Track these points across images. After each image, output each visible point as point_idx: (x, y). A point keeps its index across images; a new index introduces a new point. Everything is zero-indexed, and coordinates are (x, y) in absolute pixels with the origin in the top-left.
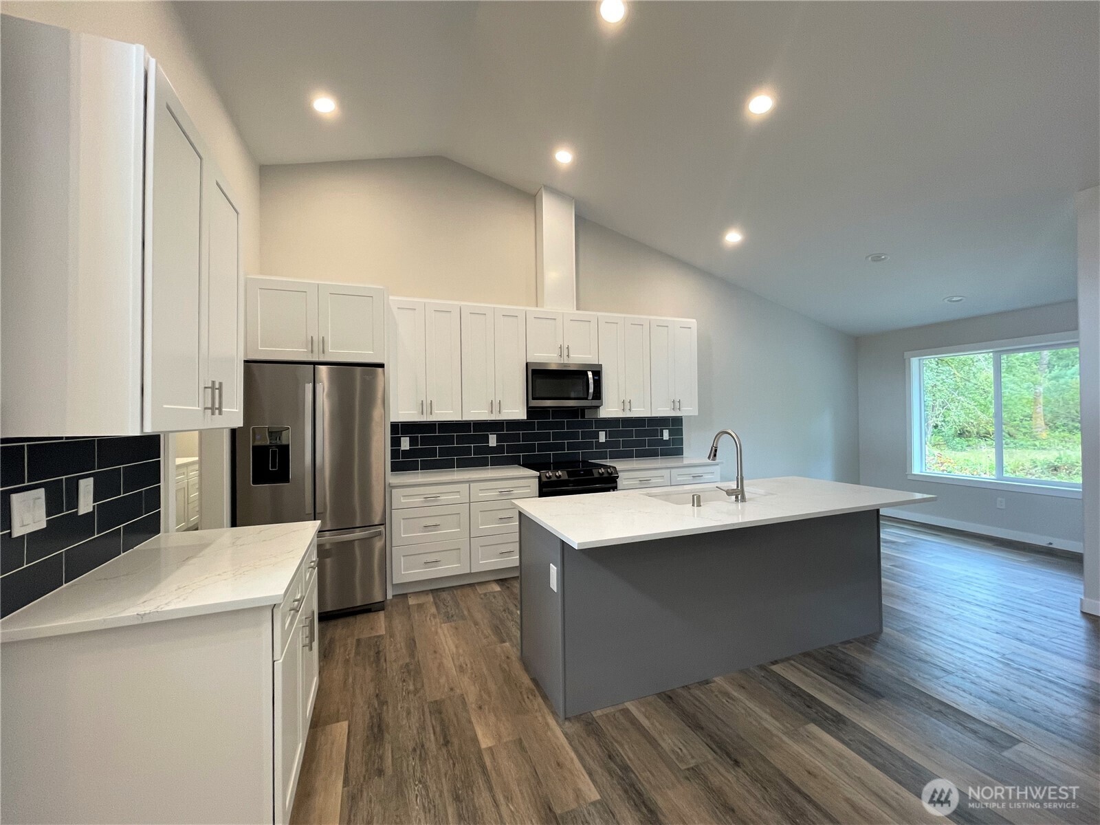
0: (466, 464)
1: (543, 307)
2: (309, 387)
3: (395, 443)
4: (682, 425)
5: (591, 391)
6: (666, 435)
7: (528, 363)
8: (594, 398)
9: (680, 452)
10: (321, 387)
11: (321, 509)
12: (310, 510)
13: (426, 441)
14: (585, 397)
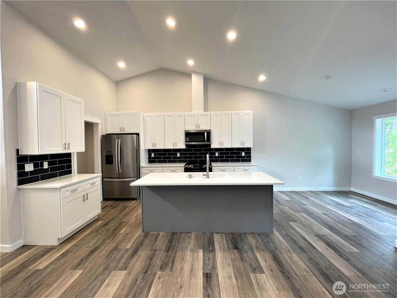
0: (170, 162)
1: (192, 112)
2: (117, 140)
3: (150, 155)
4: (251, 151)
5: (206, 139)
6: (243, 154)
7: (185, 131)
8: (207, 141)
9: (250, 161)
10: (119, 140)
11: (120, 172)
12: (118, 172)
13: (158, 154)
14: (204, 141)
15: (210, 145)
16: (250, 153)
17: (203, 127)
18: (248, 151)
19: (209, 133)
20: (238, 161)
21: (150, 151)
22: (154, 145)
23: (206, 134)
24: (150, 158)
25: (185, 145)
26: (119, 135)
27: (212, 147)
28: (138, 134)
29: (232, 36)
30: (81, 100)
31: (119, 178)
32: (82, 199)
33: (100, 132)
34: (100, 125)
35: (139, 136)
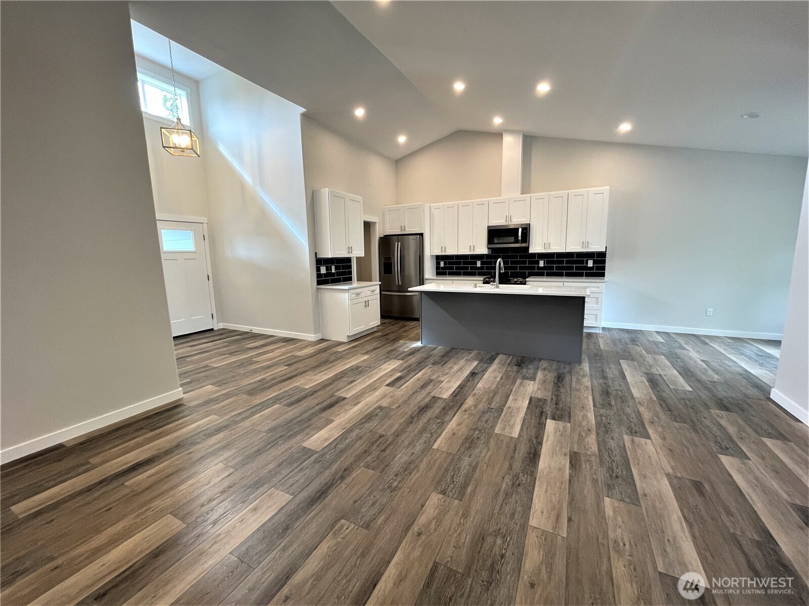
0: (466, 274)
1: (501, 196)
2: (397, 243)
3: (438, 264)
4: (605, 258)
5: (520, 238)
6: (590, 263)
7: (488, 227)
8: (522, 243)
9: (603, 275)
10: (399, 243)
11: (400, 284)
12: (397, 284)
13: (450, 263)
14: (517, 241)
15: (527, 248)
16: (604, 262)
17: (517, 220)
18: (600, 257)
19: (526, 230)
20: (580, 275)
21: (439, 258)
22: (443, 250)
23: (520, 230)
24: (438, 268)
25: (488, 248)
26: (399, 237)
27: (531, 251)
28: (422, 235)
29: (543, 88)
30: (359, 198)
31: (399, 291)
32: (363, 304)
33: (378, 233)
34: (377, 225)
35: (423, 237)
